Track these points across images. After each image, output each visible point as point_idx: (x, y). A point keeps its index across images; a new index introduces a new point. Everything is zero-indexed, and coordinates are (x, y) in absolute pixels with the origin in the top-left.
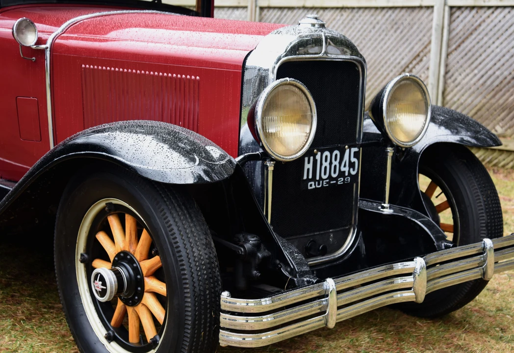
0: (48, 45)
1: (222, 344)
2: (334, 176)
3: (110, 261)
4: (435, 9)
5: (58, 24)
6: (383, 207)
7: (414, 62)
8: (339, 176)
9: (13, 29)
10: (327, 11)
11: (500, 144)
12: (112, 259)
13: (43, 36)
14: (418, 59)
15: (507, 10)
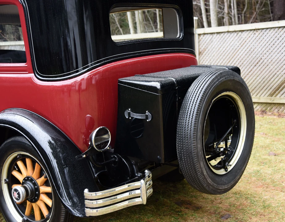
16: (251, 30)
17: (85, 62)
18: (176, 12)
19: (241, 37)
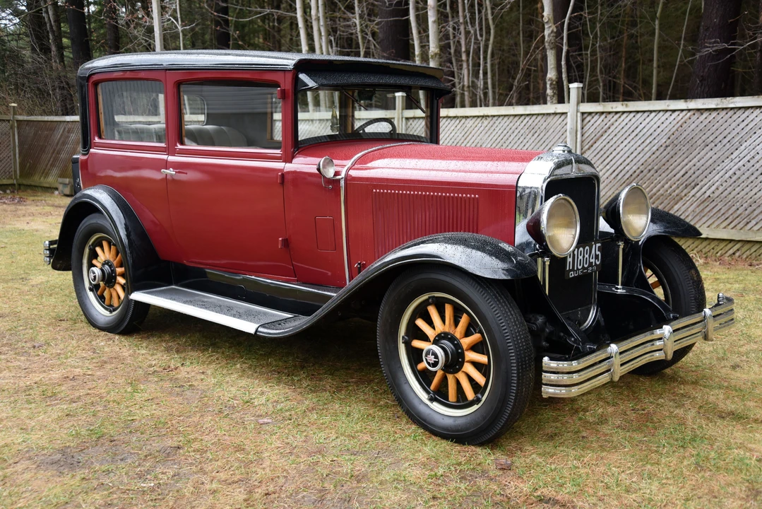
0: (343, 175)
1: (545, 396)
2: (586, 266)
3: (430, 341)
4: (568, 114)
5: (350, 158)
6: (617, 289)
8: (589, 266)
9: (319, 164)
10: (468, 120)
11: (701, 234)
12: (432, 339)
13: (338, 169)
15: (632, 115)
16: (478, 117)
19: (465, 125)
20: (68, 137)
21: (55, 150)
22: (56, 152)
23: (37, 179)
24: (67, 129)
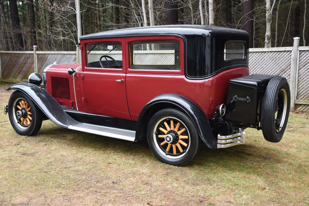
4: (293, 51)
7: (282, 73)
14: (284, 72)
17: (211, 72)
18: (244, 44)
20: (27, 61)
21: (20, 66)
22: (21, 67)
23: (10, 79)
24: (26, 57)
